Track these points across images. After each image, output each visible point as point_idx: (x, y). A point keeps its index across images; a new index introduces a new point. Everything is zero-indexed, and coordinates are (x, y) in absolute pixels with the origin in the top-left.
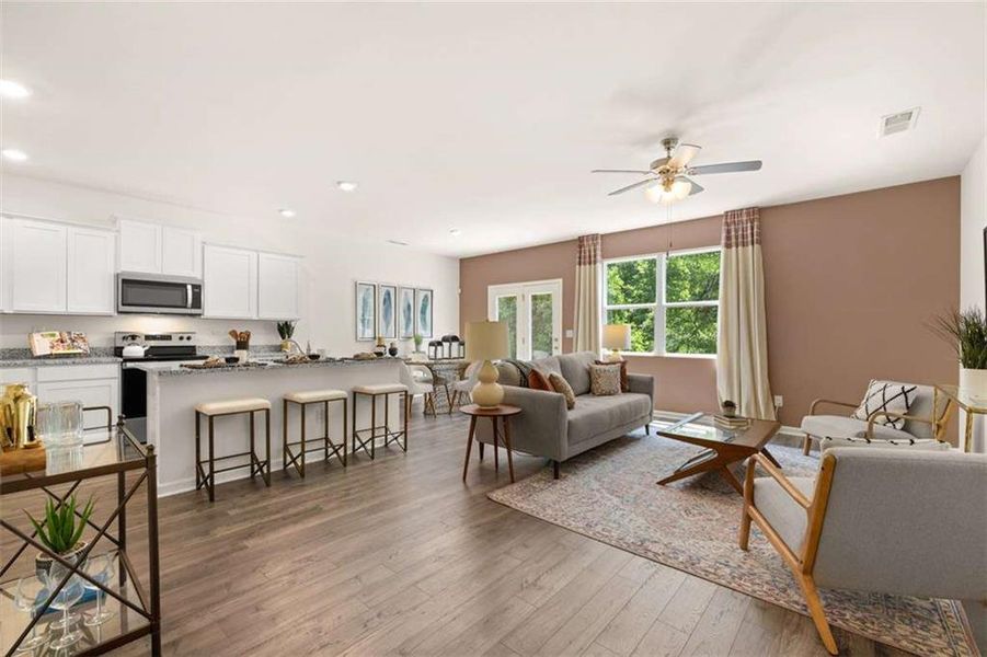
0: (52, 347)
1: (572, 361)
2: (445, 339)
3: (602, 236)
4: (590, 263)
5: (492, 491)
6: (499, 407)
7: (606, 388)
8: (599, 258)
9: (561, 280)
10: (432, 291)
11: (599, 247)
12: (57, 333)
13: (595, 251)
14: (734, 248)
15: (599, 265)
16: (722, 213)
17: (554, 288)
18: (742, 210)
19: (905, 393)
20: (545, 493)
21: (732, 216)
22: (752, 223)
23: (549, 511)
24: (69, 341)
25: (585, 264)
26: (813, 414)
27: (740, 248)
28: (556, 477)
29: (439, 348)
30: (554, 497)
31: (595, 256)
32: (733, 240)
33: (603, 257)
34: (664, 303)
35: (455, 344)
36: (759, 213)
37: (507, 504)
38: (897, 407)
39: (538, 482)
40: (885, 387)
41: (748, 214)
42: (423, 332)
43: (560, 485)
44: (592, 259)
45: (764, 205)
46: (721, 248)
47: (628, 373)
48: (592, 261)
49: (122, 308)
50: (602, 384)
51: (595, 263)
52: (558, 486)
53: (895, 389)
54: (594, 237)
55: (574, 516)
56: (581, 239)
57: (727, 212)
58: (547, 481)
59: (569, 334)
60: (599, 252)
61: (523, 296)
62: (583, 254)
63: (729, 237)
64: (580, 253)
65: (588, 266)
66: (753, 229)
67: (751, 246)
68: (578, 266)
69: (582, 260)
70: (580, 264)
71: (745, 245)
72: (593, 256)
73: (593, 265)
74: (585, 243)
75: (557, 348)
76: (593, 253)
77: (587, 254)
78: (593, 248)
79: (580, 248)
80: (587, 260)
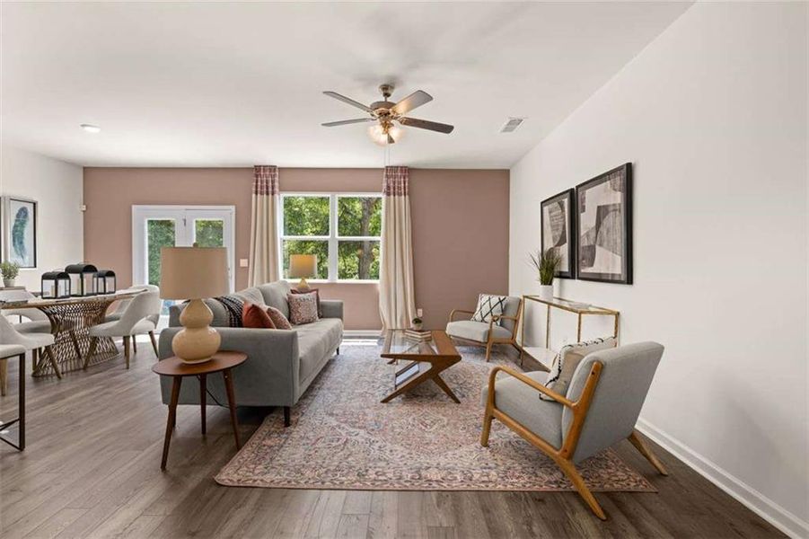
1: (273, 291)
2: (71, 270)
3: (281, 169)
4: (268, 194)
5: (218, 471)
6: (212, 357)
7: (305, 316)
8: (277, 189)
9: (233, 208)
10: (34, 203)
11: (277, 179)
13: (273, 182)
14: (392, 196)
15: (276, 196)
16: (383, 167)
17: (225, 215)
18: (397, 167)
19: (501, 301)
20: (288, 450)
21: (391, 170)
22: (404, 178)
23: (308, 473)
25: (262, 194)
26: (452, 321)
27: (397, 196)
28: (287, 423)
29: (61, 282)
30: (301, 451)
31: (273, 187)
32: (392, 190)
33: (281, 190)
34: (337, 236)
35: (88, 276)
36: (408, 171)
37: (250, 483)
38: (497, 311)
39: (269, 435)
40: (490, 299)
41: (402, 170)
42: (19, 260)
43: (297, 432)
44: (270, 190)
45: (412, 166)
46: (382, 196)
47: (321, 300)
48: (270, 191)
50: (302, 313)
51: (273, 194)
52: (295, 435)
53: (495, 299)
54: (273, 168)
55: (338, 469)
56: (257, 169)
57: (387, 167)
58: (280, 433)
59: (243, 263)
60: (277, 184)
61: (185, 220)
62: (259, 184)
63: (388, 187)
64: (257, 182)
65: (265, 195)
66: (405, 183)
67: (403, 197)
68: (254, 195)
69: (259, 189)
70: (256, 193)
71: (400, 195)
72: (270, 187)
73: (270, 195)
74: (262, 173)
75: (229, 277)
76: (271, 184)
77: (265, 184)
78: (271, 178)
79: (257, 177)
80: (265, 190)
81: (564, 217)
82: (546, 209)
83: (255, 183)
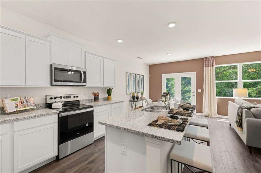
0: (17, 107)
9: (195, 73)
10: (143, 76)
11: (214, 61)
12: (19, 98)
17: (192, 75)
24: (25, 102)
34: (242, 80)
42: (142, 90)
49: (54, 83)
51: (213, 66)
61: (178, 78)
62: (207, 63)
64: (206, 63)
69: (207, 65)
70: (206, 67)
72: (212, 64)
73: (212, 67)
74: (208, 60)
75: (193, 96)
76: (212, 63)
77: (209, 63)
78: (212, 61)
79: (206, 61)
80: (209, 65)
83: (205, 63)
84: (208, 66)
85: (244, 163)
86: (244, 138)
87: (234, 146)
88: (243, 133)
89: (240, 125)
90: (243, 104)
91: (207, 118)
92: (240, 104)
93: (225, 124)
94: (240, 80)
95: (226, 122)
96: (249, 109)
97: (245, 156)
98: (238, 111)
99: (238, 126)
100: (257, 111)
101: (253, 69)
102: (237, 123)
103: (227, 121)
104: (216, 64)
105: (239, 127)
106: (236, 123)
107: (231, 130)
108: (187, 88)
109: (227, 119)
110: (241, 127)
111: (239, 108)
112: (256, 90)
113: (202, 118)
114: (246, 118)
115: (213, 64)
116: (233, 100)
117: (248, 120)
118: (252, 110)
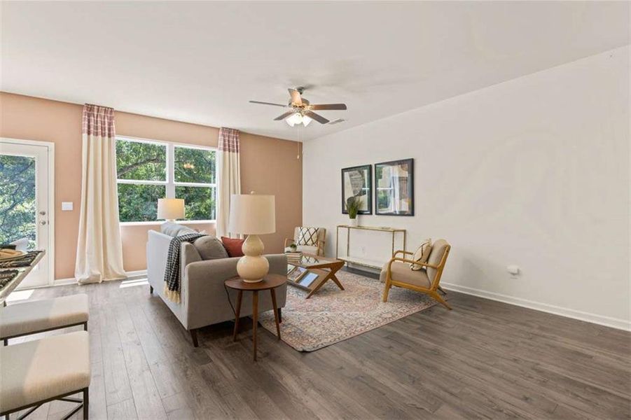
11: (114, 121)
13: (110, 124)
14: (228, 152)
16: (220, 127)
18: (231, 129)
19: (316, 231)
20: (308, 330)
22: (236, 139)
27: (231, 153)
32: (227, 147)
34: (174, 182)
36: (239, 133)
41: (234, 132)
43: (293, 322)
44: (106, 131)
45: (241, 130)
48: (106, 133)
52: (295, 324)
56: (90, 108)
57: (223, 128)
58: (285, 326)
59: (67, 206)
60: (114, 127)
62: (92, 123)
63: (224, 145)
65: (100, 137)
66: (237, 143)
67: (236, 153)
68: (85, 135)
69: (92, 129)
70: (89, 133)
71: (233, 151)
72: (107, 129)
73: (107, 138)
74: (96, 113)
75: (44, 223)
76: (107, 126)
77: (99, 125)
78: (106, 120)
79: (89, 116)
80: (100, 130)
81: (364, 180)
82: (347, 174)
83: (87, 123)
84: (96, 134)
85: (185, 380)
86: (182, 314)
87: (161, 344)
88: (180, 303)
89: (175, 285)
90: (178, 232)
91: (90, 288)
92: (172, 233)
93: (139, 291)
94: (171, 182)
95: (140, 286)
96: (192, 240)
97: (186, 359)
98: (171, 249)
99: (170, 289)
100: (206, 242)
101: (191, 164)
102: (168, 282)
103: (145, 282)
104: (118, 134)
105: (173, 290)
106: (166, 282)
107: (153, 304)
108: (25, 207)
109: (145, 277)
110: (177, 290)
111: (172, 242)
112: (192, 210)
113: (75, 293)
114: (187, 263)
115: (109, 130)
116: (158, 228)
117: (191, 267)
118: (198, 241)
